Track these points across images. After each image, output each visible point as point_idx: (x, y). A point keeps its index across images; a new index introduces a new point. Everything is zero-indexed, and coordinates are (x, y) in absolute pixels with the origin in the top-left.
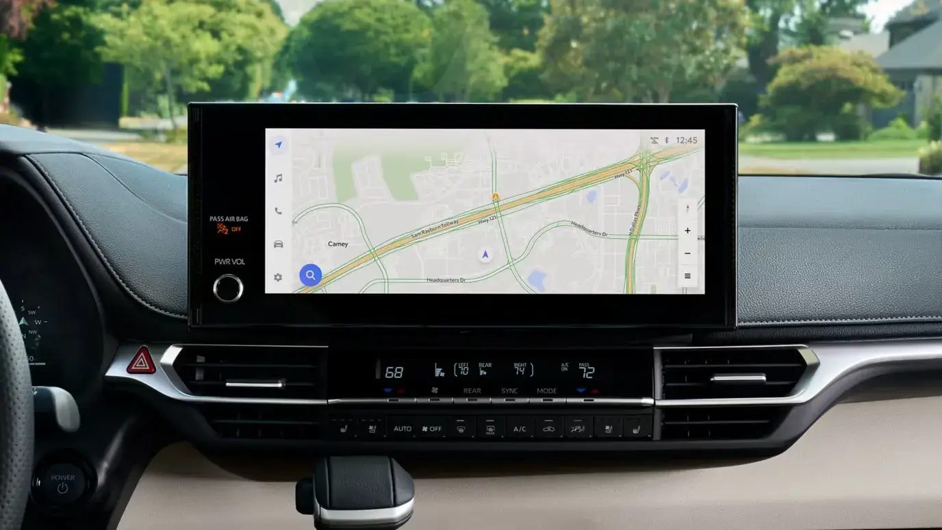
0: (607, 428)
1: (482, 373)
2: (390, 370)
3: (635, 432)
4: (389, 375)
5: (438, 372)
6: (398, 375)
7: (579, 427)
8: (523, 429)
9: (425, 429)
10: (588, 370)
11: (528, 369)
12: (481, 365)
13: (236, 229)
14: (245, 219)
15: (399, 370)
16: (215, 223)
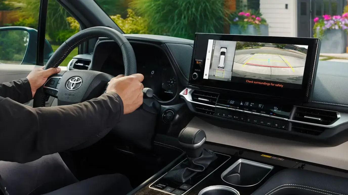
0: (276, 125)
1: (251, 105)
2: (231, 101)
3: (283, 127)
4: (231, 103)
5: (241, 104)
6: (233, 103)
7: (269, 123)
8: (256, 121)
9: (235, 117)
10: (276, 109)
11: (262, 106)
12: (251, 103)
13: (200, 63)
14: (202, 61)
15: (233, 102)
16: (196, 61)
